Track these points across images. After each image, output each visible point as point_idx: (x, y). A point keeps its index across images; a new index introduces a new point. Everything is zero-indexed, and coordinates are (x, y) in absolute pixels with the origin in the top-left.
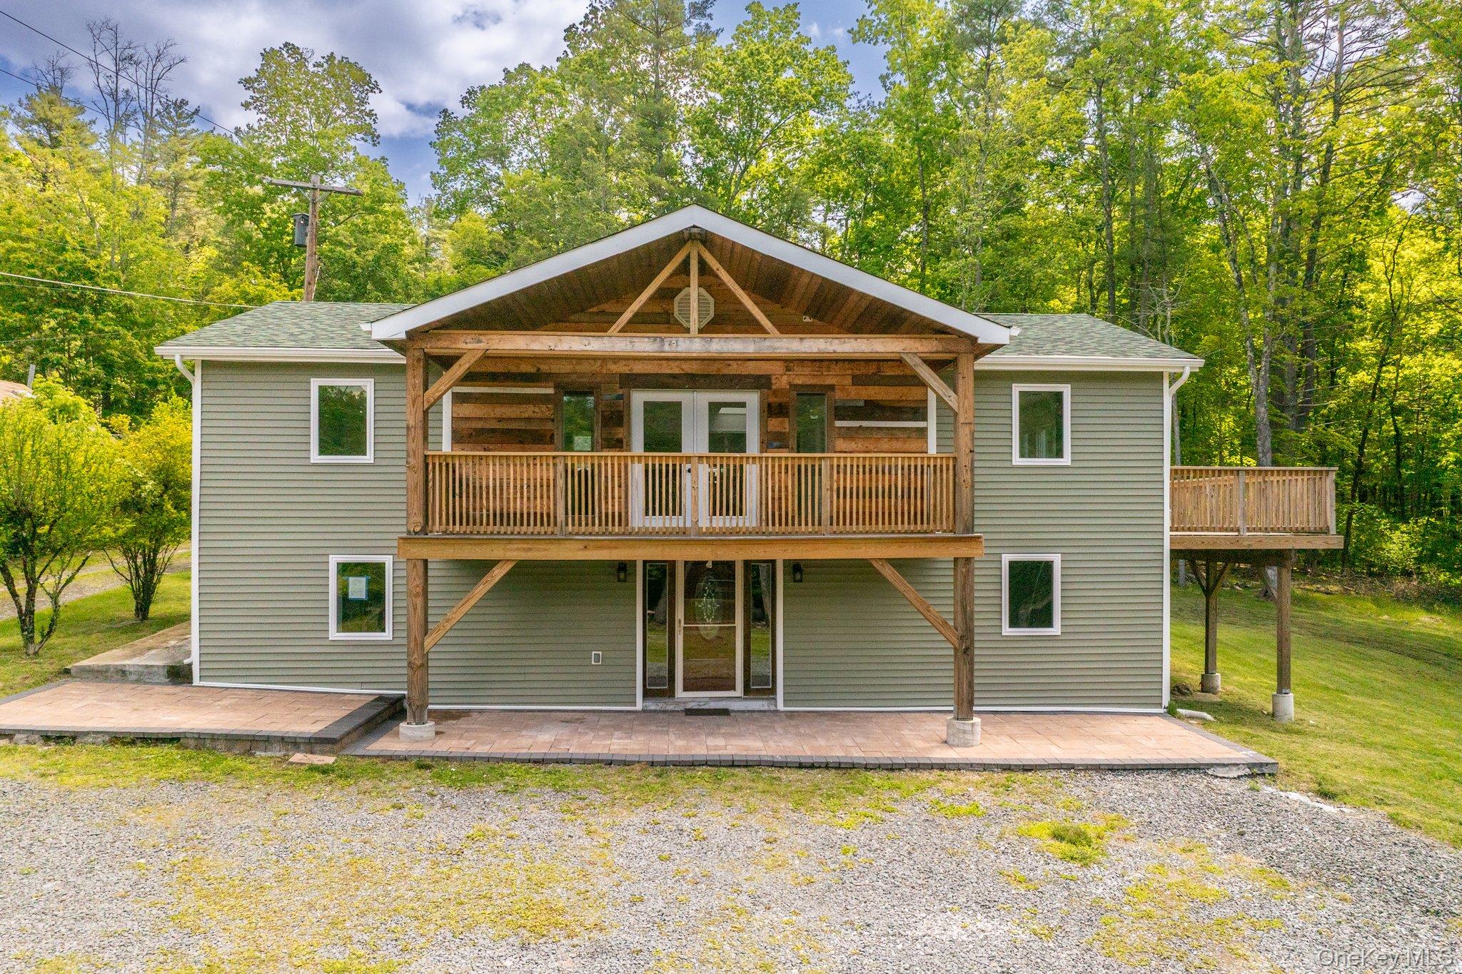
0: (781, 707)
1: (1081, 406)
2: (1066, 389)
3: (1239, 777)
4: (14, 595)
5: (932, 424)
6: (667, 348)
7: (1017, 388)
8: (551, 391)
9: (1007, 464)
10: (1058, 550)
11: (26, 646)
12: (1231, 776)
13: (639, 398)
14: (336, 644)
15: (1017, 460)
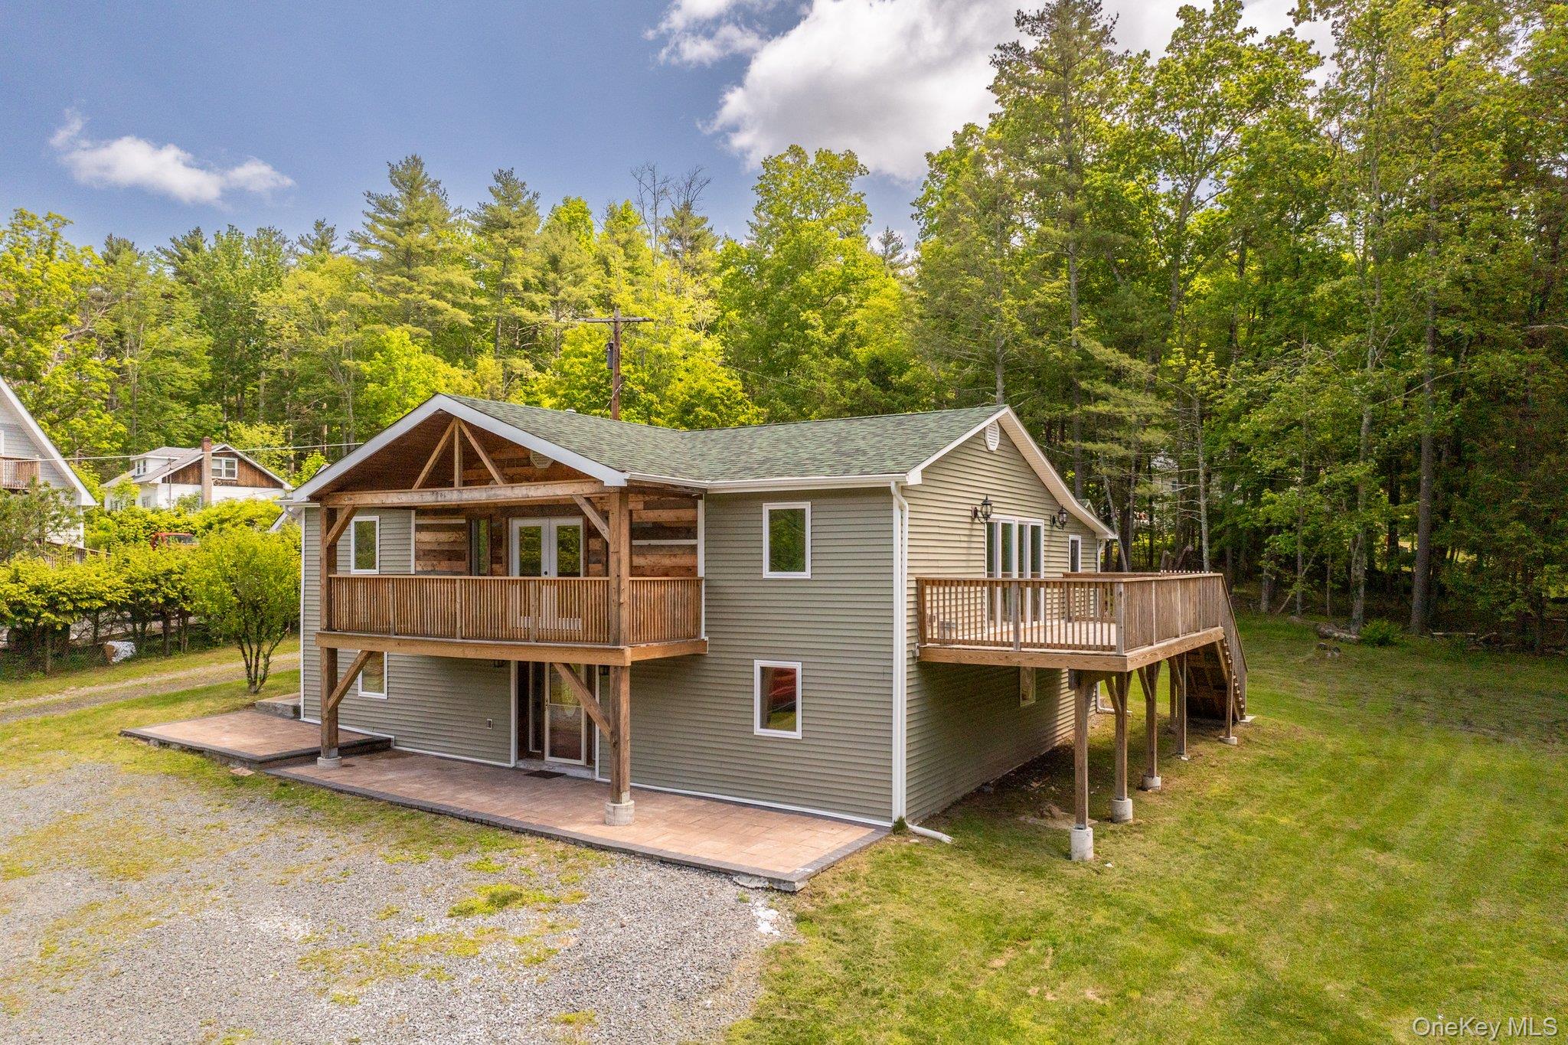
0: (597, 778)
1: (820, 522)
2: (806, 506)
3: (757, 888)
4: (244, 655)
5: (700, 542)
6: (439, 499)
7: (767, 507)
8: (464, 521)
9: (757, 577)
10: (798, 659)
11: (250, 687)
12: (750, 886)
13: (517, 525)
14: (363, 699)
15: (767, 574)
